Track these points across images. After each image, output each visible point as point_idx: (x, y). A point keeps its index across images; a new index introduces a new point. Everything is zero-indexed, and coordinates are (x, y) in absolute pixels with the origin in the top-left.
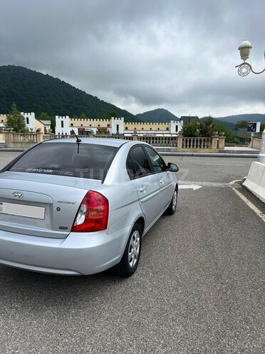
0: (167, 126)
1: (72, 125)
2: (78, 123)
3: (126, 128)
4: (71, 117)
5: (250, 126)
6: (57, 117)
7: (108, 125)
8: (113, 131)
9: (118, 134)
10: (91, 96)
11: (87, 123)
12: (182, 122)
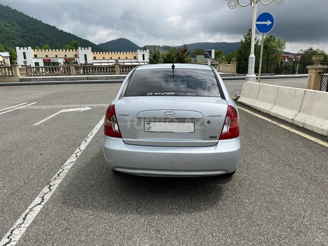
0: (134, 54)
1: (36, 56)
2: (42, 54)
3: (95, 58)
4: (33, 48)
5: (206, 53)
6: (17, 48)
7: (76, 56)
8: (81, 61)
9: (86, 63)
10: (48, 26)
11: (51, 54)
12: (148, 51)
